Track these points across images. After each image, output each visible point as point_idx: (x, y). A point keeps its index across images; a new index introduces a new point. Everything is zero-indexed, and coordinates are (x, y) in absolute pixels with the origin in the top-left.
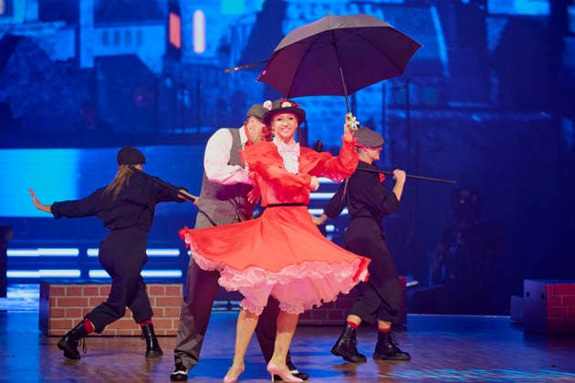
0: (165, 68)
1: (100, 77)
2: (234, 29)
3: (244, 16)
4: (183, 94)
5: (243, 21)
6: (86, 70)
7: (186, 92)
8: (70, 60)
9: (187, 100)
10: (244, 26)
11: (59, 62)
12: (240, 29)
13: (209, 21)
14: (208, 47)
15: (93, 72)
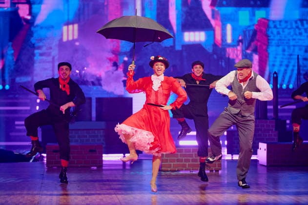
0: (213, 50)
1: (185, 54)
2: (244, 32)
3: (249, 26)
4: (222, 62)
5: (249, 29)
6: (178, 51)
7: (223, 61)
8: (171, 47)
9: (223, 64)
10: (249, 31)
11: (166, 47)
12: (247, 33)
13: (233, 29)
14: (233, 40)
15: (181, 52)
